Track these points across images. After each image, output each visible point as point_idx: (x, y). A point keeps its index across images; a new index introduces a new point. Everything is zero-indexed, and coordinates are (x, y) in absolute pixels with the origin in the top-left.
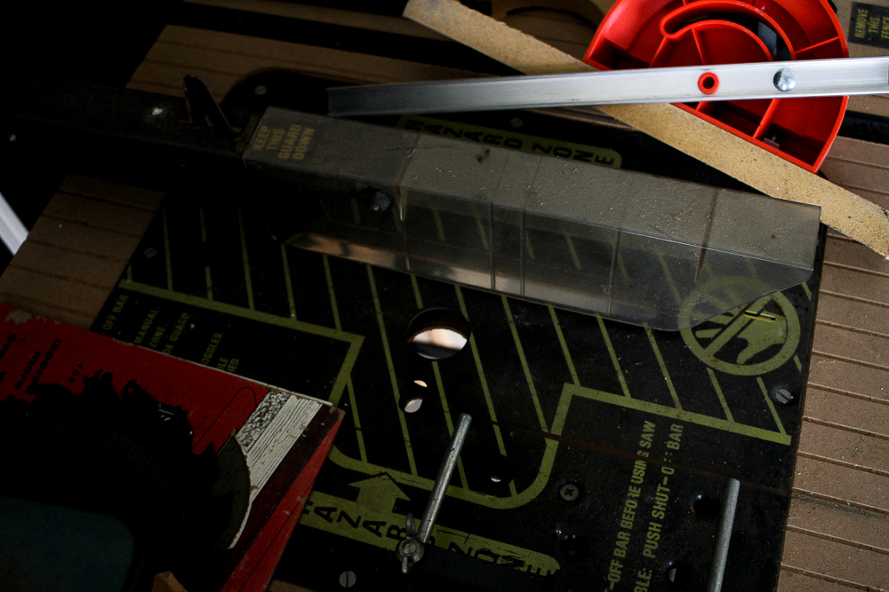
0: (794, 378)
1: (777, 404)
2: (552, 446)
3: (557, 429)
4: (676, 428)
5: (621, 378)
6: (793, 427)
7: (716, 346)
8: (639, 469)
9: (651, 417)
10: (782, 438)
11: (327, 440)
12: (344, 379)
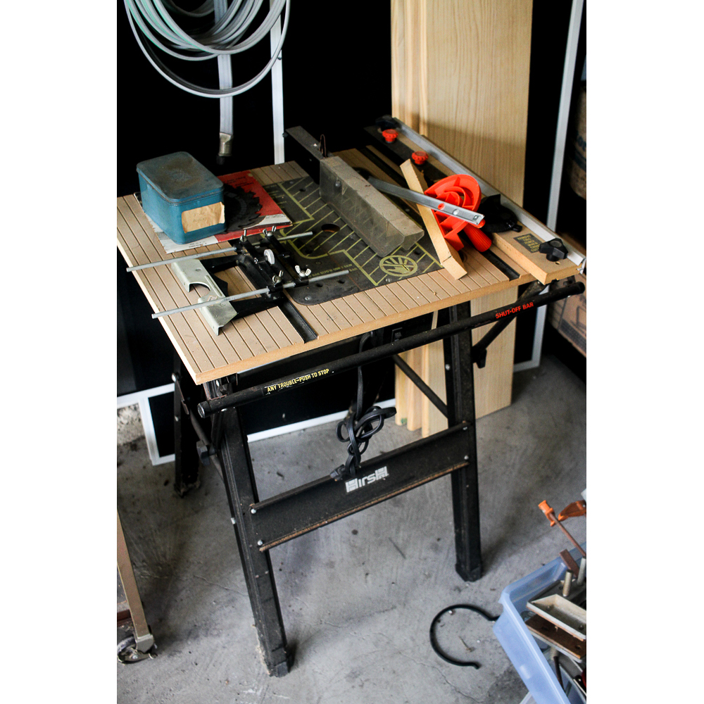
0: (395, 280)
1: (385, 280)
2: (326, 255)
3: (331, 254)
4: (356, 269)
5: (357, 256)
6: (381, 285)
7: (386, 265)
8: (339, 268)
9: (353, 264)
10: (376, 284)
11: (284, 227)
12: (300, 222)
